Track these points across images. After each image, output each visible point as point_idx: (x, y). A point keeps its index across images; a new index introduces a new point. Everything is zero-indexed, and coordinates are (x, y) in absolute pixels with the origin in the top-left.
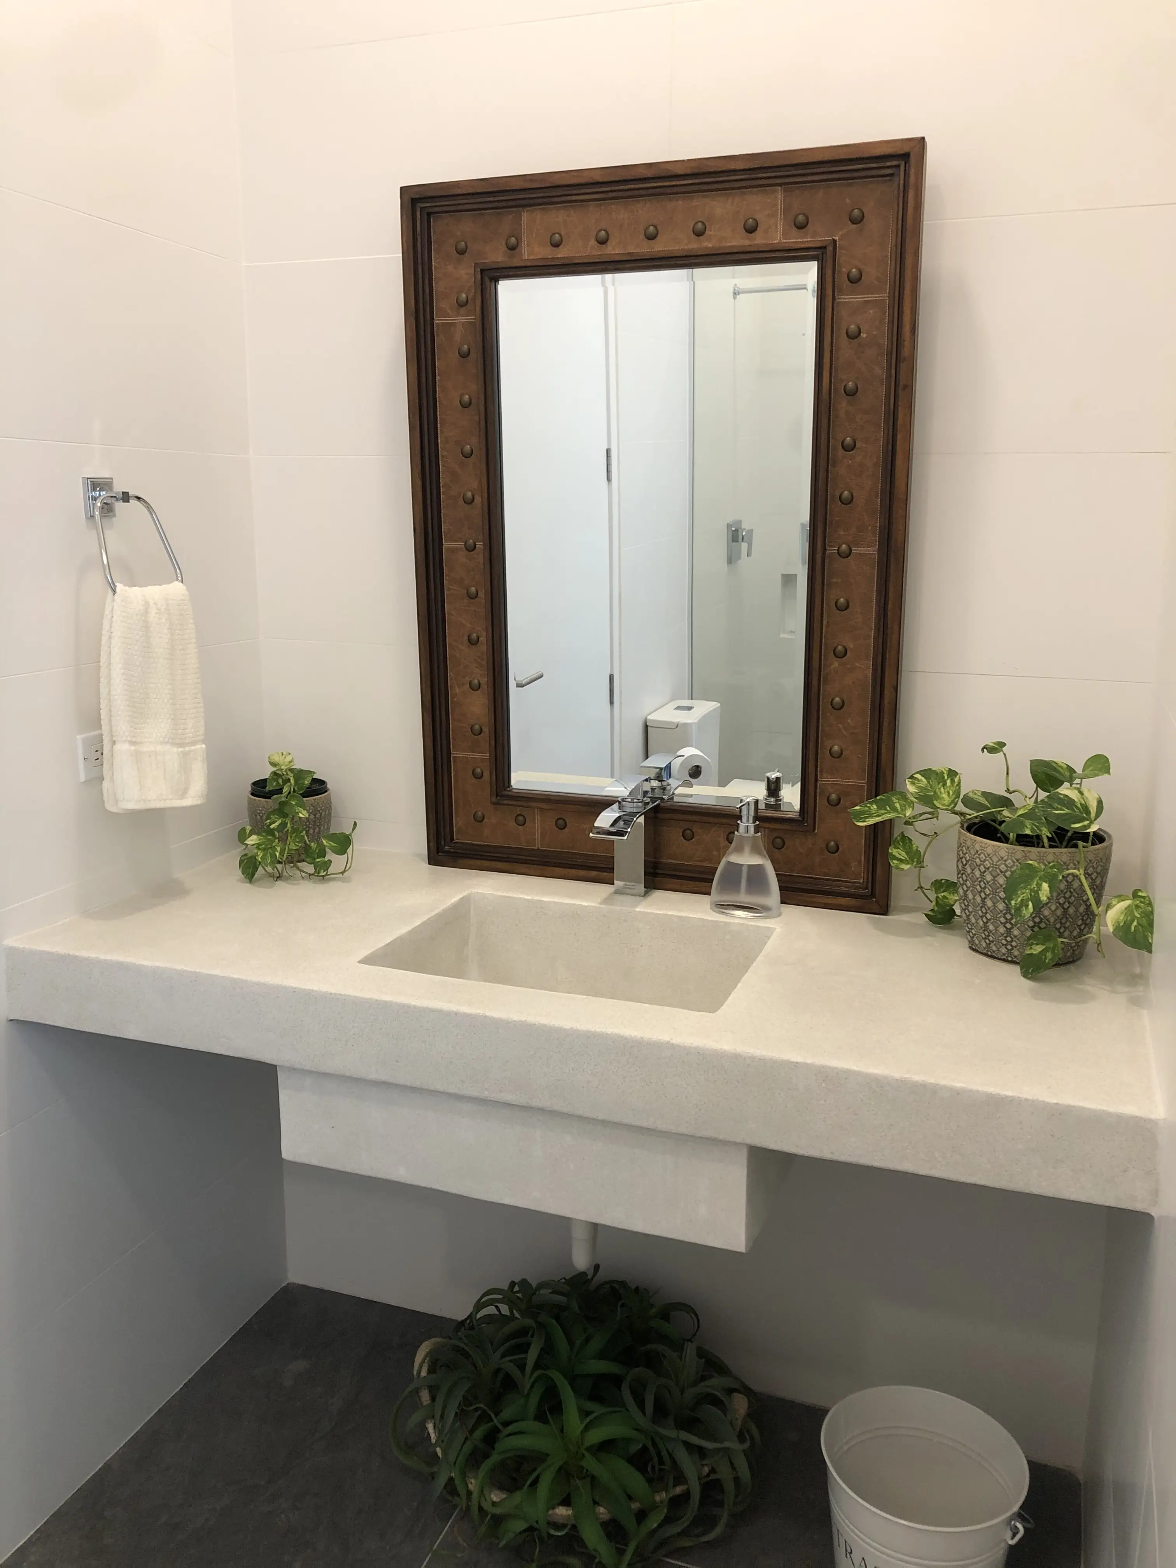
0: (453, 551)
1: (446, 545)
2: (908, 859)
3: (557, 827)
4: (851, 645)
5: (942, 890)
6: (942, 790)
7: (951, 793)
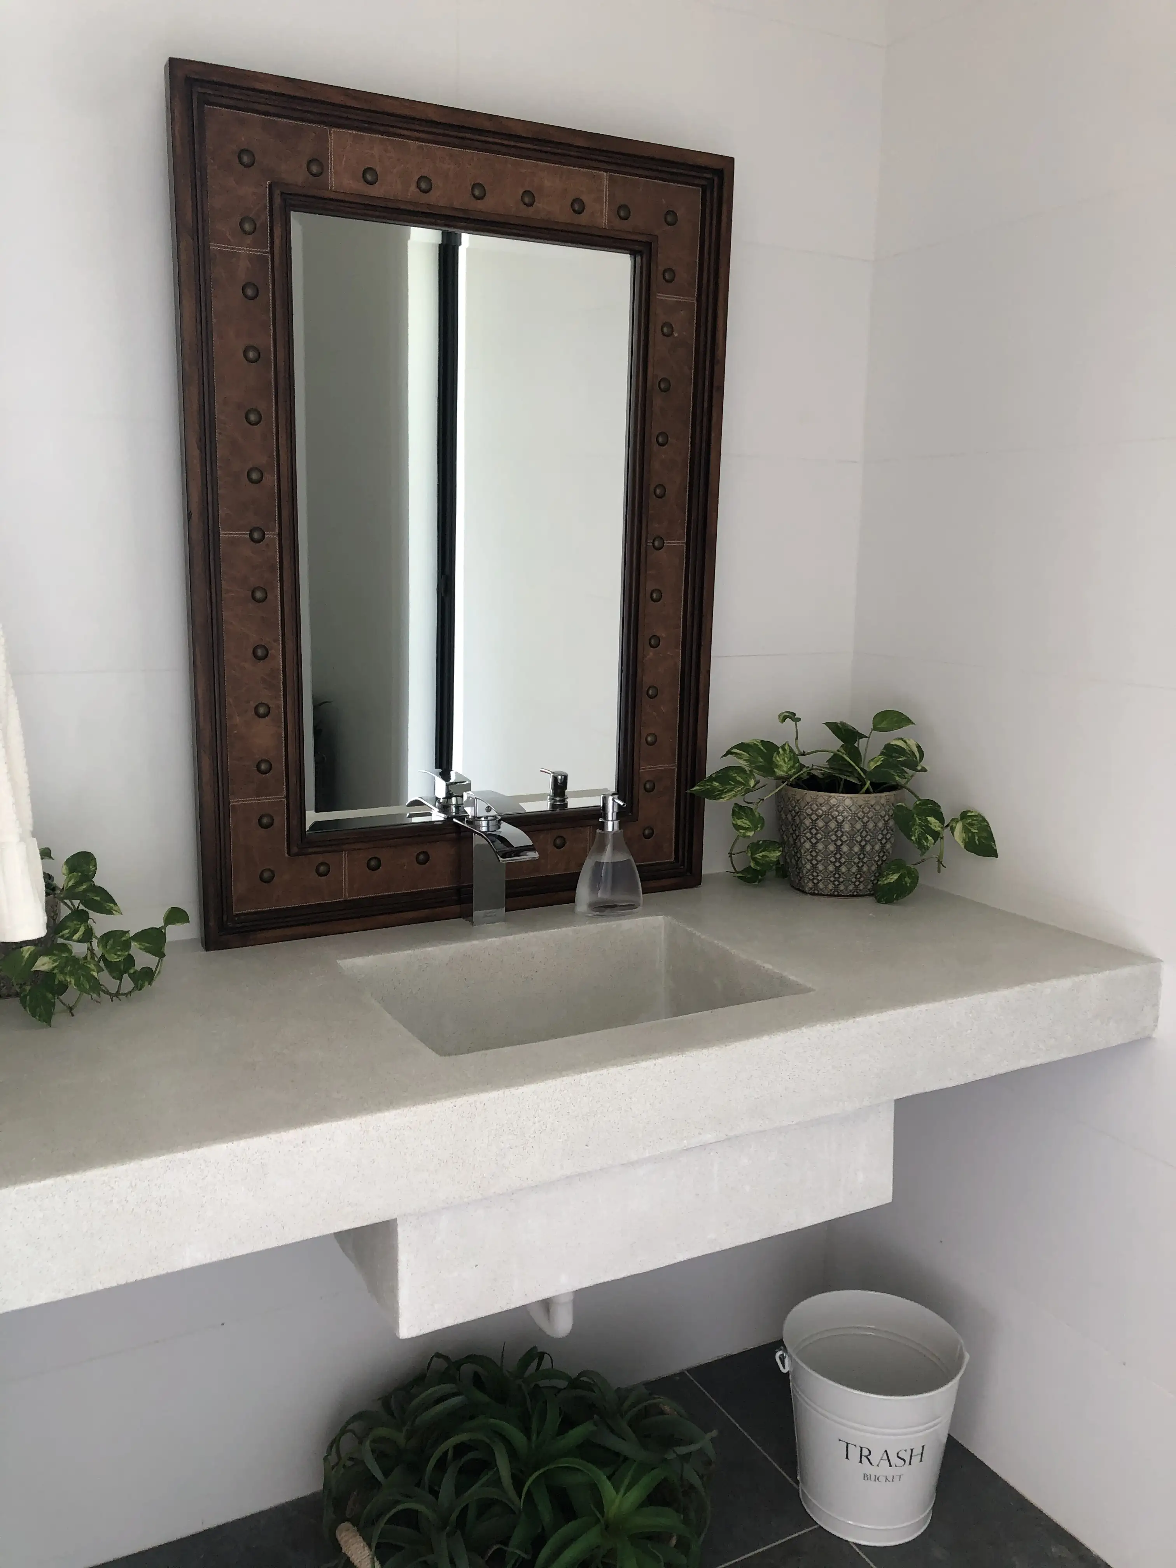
0: (232, 542)
1: (223, 534)
2: (752, 826)
3: (369, 869)
4: (662, 634)
5: (760, 850)
6: (778, 758)
7: (786, 760)
